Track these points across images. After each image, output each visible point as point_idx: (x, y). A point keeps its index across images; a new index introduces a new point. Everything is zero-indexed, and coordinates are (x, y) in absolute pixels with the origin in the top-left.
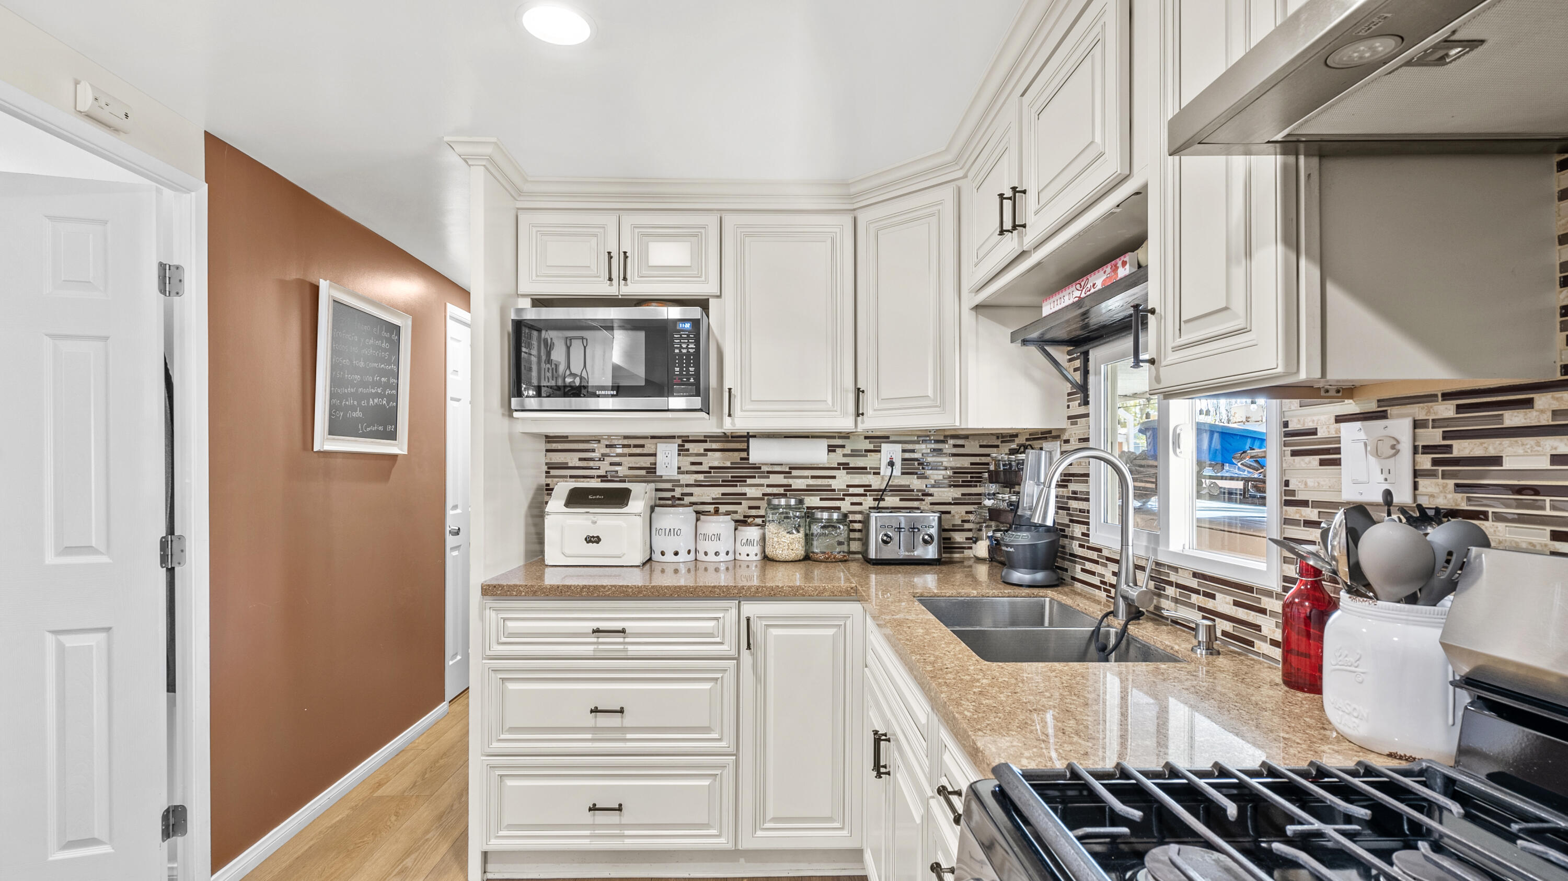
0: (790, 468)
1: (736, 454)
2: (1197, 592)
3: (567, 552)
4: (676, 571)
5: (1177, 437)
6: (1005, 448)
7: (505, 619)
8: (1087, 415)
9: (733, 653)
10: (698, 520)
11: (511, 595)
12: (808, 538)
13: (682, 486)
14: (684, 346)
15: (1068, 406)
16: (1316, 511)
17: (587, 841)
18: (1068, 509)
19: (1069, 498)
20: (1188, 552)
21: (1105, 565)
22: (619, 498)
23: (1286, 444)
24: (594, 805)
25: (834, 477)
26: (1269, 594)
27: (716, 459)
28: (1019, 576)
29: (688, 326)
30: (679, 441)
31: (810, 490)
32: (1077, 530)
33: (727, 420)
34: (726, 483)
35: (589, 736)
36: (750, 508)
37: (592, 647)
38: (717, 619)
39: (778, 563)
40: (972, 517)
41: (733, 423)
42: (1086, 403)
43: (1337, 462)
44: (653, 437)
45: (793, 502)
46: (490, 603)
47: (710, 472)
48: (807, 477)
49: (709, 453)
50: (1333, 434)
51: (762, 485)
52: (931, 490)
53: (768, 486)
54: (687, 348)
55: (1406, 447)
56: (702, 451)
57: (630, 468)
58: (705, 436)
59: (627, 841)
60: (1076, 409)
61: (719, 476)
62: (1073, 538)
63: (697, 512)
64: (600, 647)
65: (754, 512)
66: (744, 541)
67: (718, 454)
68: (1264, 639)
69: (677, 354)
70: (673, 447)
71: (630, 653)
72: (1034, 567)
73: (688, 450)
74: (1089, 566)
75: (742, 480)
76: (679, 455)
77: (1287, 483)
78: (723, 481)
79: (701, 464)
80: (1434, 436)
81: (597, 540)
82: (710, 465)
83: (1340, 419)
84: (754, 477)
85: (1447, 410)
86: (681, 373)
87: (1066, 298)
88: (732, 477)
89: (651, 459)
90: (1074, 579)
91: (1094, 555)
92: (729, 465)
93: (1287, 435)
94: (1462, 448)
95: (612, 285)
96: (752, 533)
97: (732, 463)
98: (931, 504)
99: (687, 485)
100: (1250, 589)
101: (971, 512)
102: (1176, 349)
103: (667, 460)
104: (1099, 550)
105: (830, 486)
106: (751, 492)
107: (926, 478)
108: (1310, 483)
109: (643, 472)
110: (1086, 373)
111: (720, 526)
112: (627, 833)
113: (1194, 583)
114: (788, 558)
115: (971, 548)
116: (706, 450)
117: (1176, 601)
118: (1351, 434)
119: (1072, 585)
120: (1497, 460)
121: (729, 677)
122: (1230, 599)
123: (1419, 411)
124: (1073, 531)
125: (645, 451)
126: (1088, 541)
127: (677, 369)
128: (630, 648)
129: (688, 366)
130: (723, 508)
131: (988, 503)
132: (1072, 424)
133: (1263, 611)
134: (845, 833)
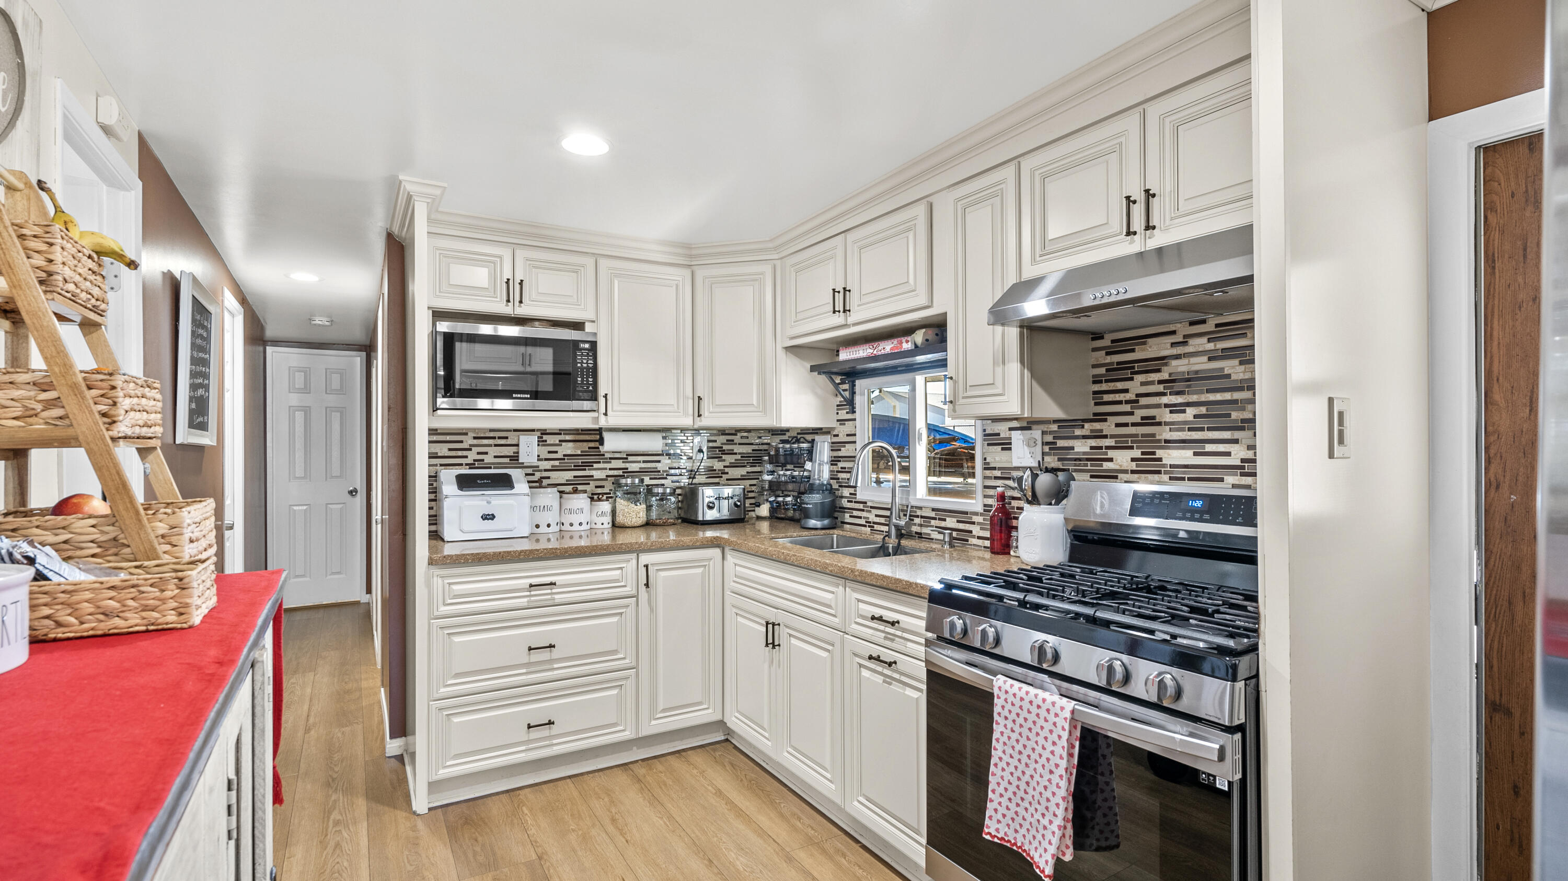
0: (627, 455)
1: (585, 444)
2: (934, 519)
3: (465, 528)
4: (549, 540)
5: (920, 435)
6: (778, 439)
7: (450, 584)
8: (855, 420)
9: (634, 592)
10: (561, 497)
11: (460, 563)
12: (649, 508)
13: (541, 471)
14: (585, 361)
15: (838, 413)
16: (1000, 472)
17: (523, 755)
18: (838, 479)
19: (838, 472)
20: (924, 498)
21: (870, 512)
22: (504, 482)
23: (985, 440)
24: (529, 724)
25: (659, 462)
26: (976, 514)
27: (569, 448)
28: (813, 523)
29: (587, 346)
30: (539, 434)
31: (643, 471)
32: (846, 492)
33: (602, 418)
34: (577, 468)
35: (524, 671)
36: (597, 487)
37: (526, 600)
38: (621, 568)
39: (628, 530)
40: (753, 488)
41: (607, 421)
42: (854, 412)
43: (1010, 449)
44: (515, 430)
45: (637, 481)
46: (437, 571)
47: (564, 459)
48: (639, 462)
49: (563, 444)
50: (1008, 436)
51: (606, 469)
52: (727, 470)
53: (610, 469)
54: (587, 363)
55: (1039, 443)
56: (557, 442)
57: (495, 457)
58: (560, 430)
59: (555, 748)
60: (843, 415)
61: (571, 463)
62: (842, 497)
63: (561, 492)
64: (532, 598)
65: (599, 491)
66: (600, 513)
67: (571, 444)
68: (974, 537)
69: (579, 368)
70: (534, 439)
71: (556, 601)
72: (823, 516)
73: (546, 441)
74: (855, 513)
75: (589, 465)
76: (538, 445)
77: (985, 459)
78: (574, 466)
79: (556, 452)
80: (1049, 438)
81: (492, 517)
82: (564, 453)
83: (1011, 429)
84: (599, 462)
85: (1054, 427)
86: (583, 383)
87: (861, 352)
88: (582, 463)
89: (514, 449)
90: (843, 523)
91: (861, 506)
92: (580, 453)
93: (985, 435)
94: (1061, 443)
95: (508, 306)
96: (606, 506)
97: (582, 452)
98: (727, 480)
99: (546, 470)
100: (966, 513)
101: (754, 485)
102: (963, 398)
103: (529, 449)
104: (865, 503)
105: (656, 468)
106: (597, 474)
107: (724, 460)
108: (997, 459)
109: (507, 460)
110: (853, 393)
111: (580, 501)
112: (555, 741)
113: (933, 514)
114: (636, 524)
115: (754, 511)
116: (560, 441)
117: (921, 525)
118: (1017, 437)
119: (843, 527)
120: (1073, 448)
121: (630, 611)
122: (955, 520)
123: (1045, 427)
124: (842, 493)
125: (509, 442)
126: (856, 498)
127: (579, 379)
128: (556, 596)
129: (588, 377)
130: (580, 488)
131: (767, 478)
132: (840, 424)
133: (973, 523)
134: (710, 711)
